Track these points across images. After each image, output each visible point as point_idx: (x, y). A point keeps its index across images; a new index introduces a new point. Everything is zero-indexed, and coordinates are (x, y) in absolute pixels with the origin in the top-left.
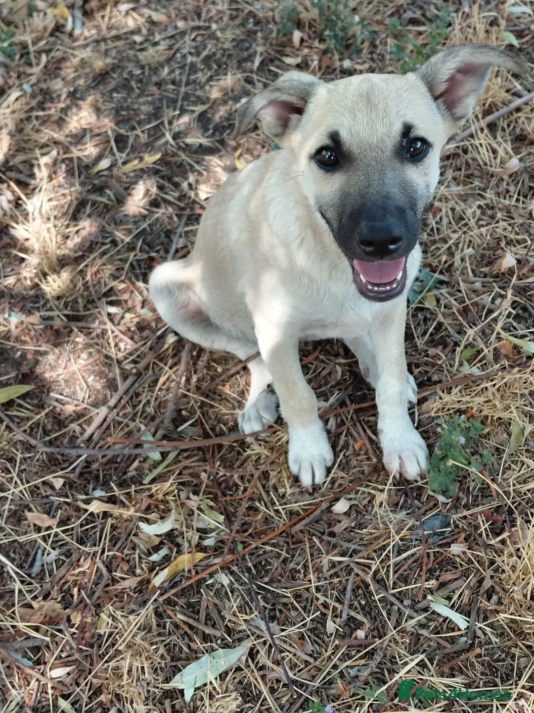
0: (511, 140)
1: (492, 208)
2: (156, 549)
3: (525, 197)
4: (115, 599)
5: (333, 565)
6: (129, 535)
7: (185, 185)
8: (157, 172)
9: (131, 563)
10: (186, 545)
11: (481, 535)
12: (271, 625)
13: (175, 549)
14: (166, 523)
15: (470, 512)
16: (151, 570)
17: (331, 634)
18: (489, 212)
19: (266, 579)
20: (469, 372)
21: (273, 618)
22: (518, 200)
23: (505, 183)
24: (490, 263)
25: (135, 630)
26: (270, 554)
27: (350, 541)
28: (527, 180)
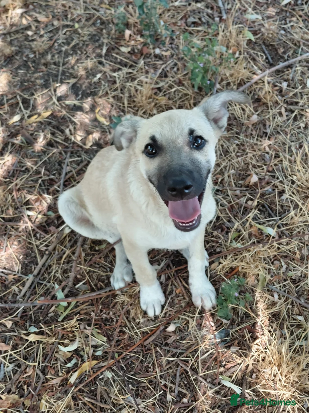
0: (253, 102)
1: (243, 145)
2: (70, 360)
3: (261, 137)
4: (48, 390)
5: (169, 362)
6: (53, 352)
7: (67, 131)
8: (50, 124)
9: (56, 369)
10: (86, 356)
11: (246, 340)
12: (137, 400)
13: (80, 359)
14: (74, 345)
15: (240, 327)
16: (68, 372)
17: (170, 402)
18: (242, 148)
19: (132, 373)
20: (236, 246)
21: (137, 395)
22: (257, 140)
23: (250, 129)
24: (243, 179)
25: (63, 409)
26: (133, 358)
27: (177, 348)
28: (262, 128)
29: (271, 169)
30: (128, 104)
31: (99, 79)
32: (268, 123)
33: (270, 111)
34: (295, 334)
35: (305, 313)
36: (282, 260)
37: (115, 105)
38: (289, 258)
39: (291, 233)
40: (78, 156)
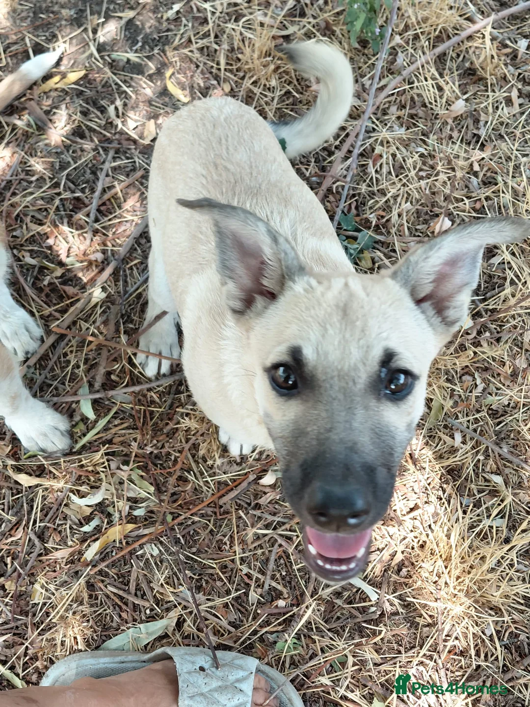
0: (459, 75)
1: (433, 157)
2: (88, 519)
3: (469, 144)
4: (47, 568)
5: (258, 537)
6: (61, 505)
7: (111, 110)
8: (80, 94)
9: (63, 534)
10: (117, 515)
12: (197, 596)
13: (106, 521)
14: (97, 496)
16: (83, 541)
17: (253, 605)
18: (431, 162)
19: (194, 550)
21: (199, 588)
22: (460, 148)
23: (449, 127)
24: (426, 222)
25: (68, 603)
26: (198, 525)
27: (274, 514)
28: (471, 127)
29: (478, 206)
30: (227, 64)
31: (178, 12)
32: (483, 118)
33: (490, 94)
34: (484, 507)
35: (507, 471)
36: (476, 375)
37: (201, 65)
38: (490, 372)
39: (501, 326)
40: (128, 158)
